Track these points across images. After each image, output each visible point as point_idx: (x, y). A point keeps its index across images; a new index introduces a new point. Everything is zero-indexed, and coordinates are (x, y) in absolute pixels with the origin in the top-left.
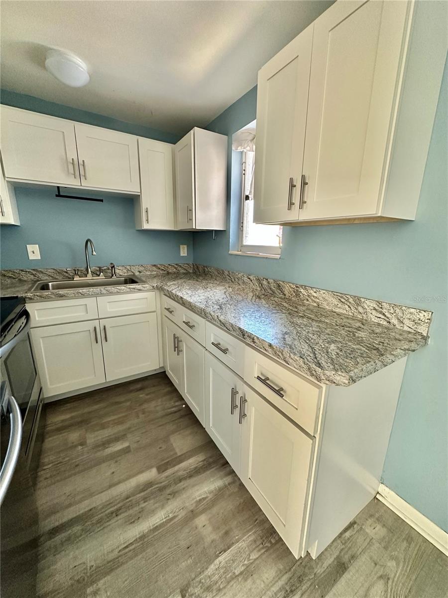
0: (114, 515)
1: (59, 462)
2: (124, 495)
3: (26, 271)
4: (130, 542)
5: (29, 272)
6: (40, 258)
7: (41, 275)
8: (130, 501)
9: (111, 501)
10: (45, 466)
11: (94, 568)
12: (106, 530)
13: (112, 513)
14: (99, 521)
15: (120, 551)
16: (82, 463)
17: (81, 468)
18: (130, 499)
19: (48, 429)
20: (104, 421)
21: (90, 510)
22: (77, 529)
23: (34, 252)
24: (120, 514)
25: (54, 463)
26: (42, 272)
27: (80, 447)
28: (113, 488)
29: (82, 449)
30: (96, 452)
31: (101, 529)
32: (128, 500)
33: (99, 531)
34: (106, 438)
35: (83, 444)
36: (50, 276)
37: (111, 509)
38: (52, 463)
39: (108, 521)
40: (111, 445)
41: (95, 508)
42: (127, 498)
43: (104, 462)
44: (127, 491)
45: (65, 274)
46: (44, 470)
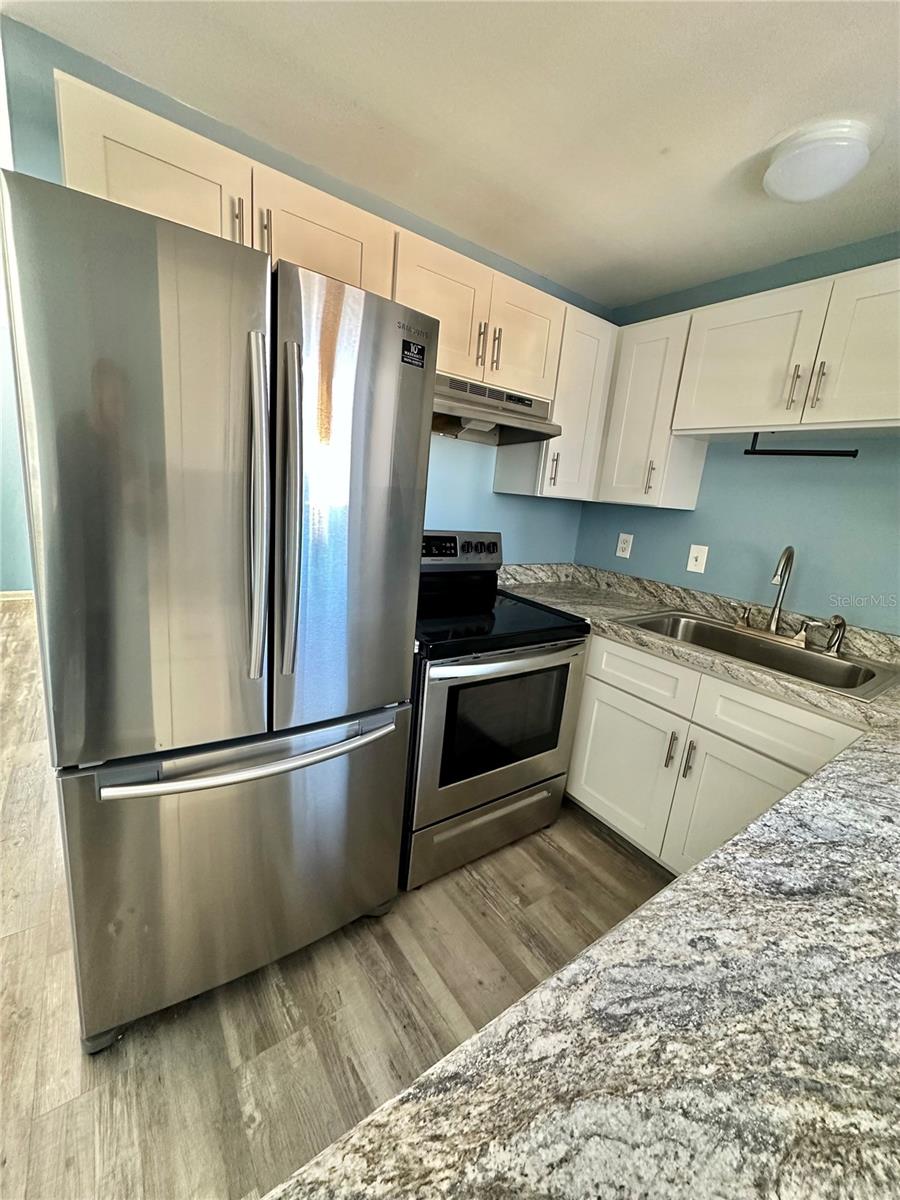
0: (406, 1021)
1: (485, 884)
2: (440, 1024)
3: (673, 590)
4: (360, 1074)
5: (677, 591)
6: (703, 572)
7: (691, 602)
8: (431, 1045)
9: (429, 1005)
10: (477, 872)
11: (332, 1023)
12: (383, 1016)
13: (409, 1016)
14: (396, 998)
15: (349, 1060)
16: (489, 919)
17: (481, 922)
18: (434, 1041)
19: (538, 838)
20: (584, 911)
21: (414, 974)
22: (387, 967)
23: (698, 559)
24: (407, 1034)
25: (482, 881)
26: (695, 598)
27: (517, 901)
28: (452, 997)
29: (516, 905)
30: (515, 931)
31: (383, 1008)
32: (431, 1037)
33: (382, 1005)
34: (546, 936)
35: (525, 901)
36: (704, 607)
37: (415, 1012)
38: (482, 877)
39: (396, 1014)
40: (536, 951)
41: (418, 979)
42: (435, 1035)
43: (499, 955)
44: (449, 1029)
45: (731, 611)
46: (470, 874)
